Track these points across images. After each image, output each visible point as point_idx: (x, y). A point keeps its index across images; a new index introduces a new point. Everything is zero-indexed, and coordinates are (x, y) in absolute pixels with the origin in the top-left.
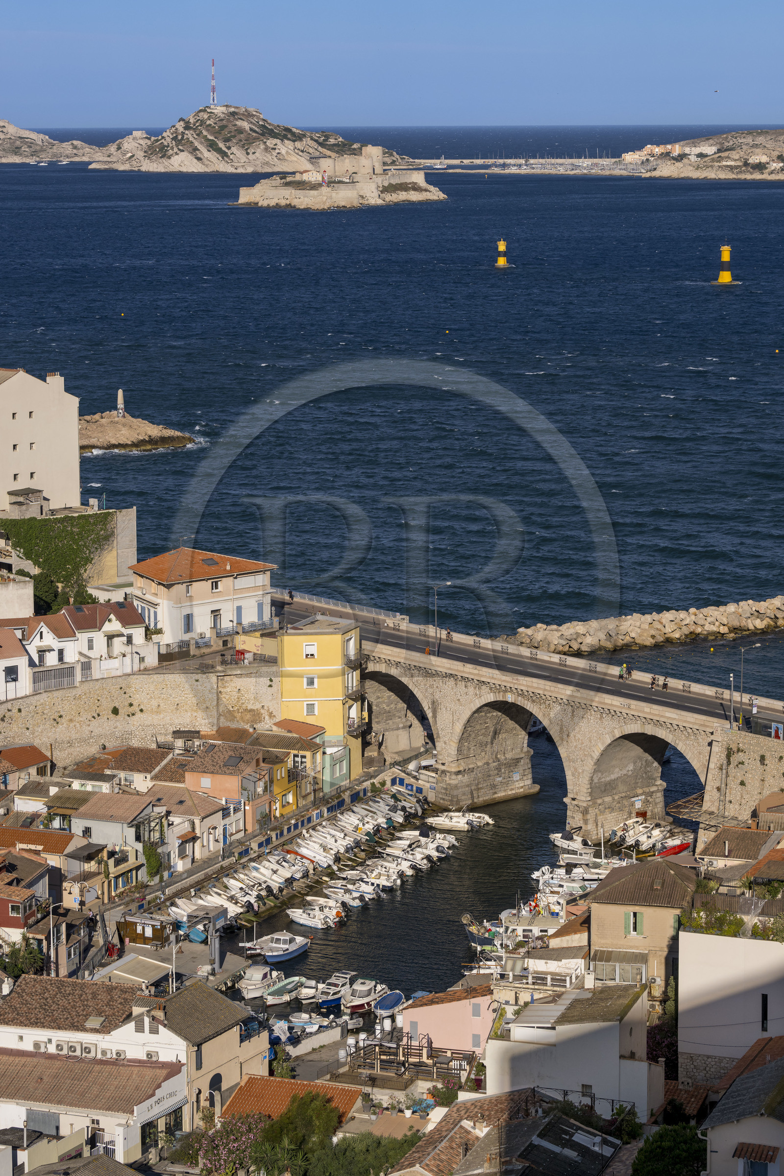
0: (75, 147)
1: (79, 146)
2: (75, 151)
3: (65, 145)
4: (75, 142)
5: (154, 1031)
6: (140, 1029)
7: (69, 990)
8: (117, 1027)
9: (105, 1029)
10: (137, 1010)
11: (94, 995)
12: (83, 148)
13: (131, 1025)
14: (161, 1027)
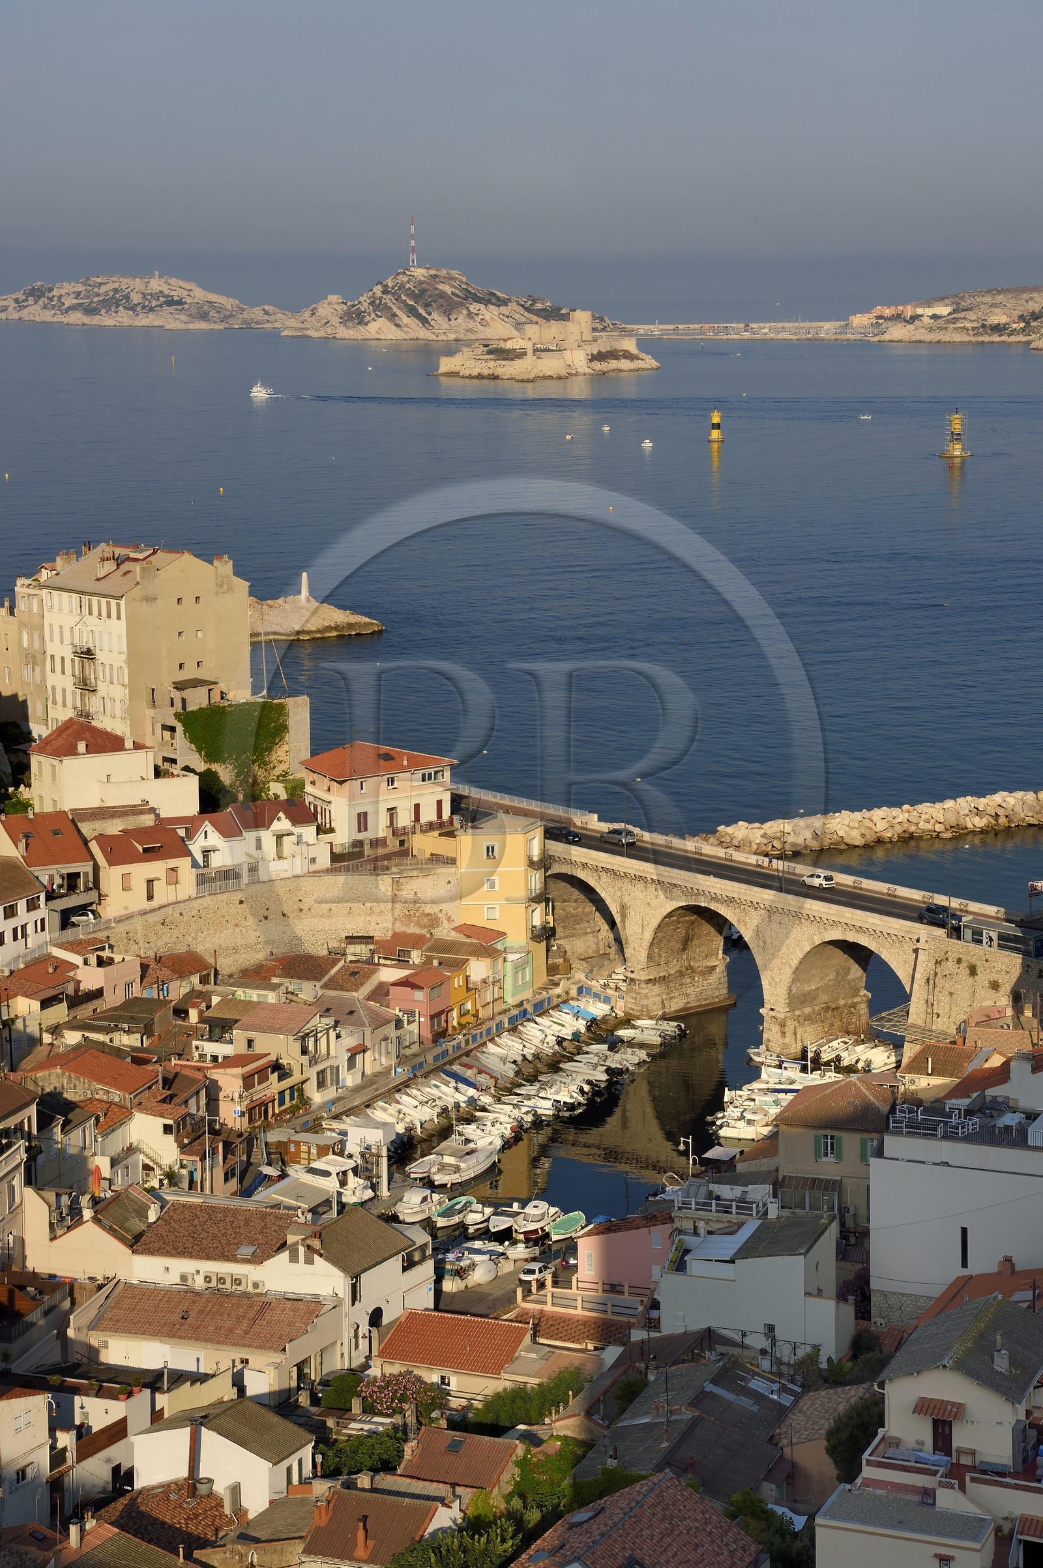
0: (266, 313)
1: (271, 312)
2: (267, 317)
3: (255, 310)
4: (267, 307)
5: (309, 1261)
6: (294, 1258)
7: (220, 1216)
8: (269, 1257)
9: (257, 1259)
10: (291, 1239)
11: (247, 1222)
12: (275, 314)
13: (285, 1255)
14: (316, 1257)
